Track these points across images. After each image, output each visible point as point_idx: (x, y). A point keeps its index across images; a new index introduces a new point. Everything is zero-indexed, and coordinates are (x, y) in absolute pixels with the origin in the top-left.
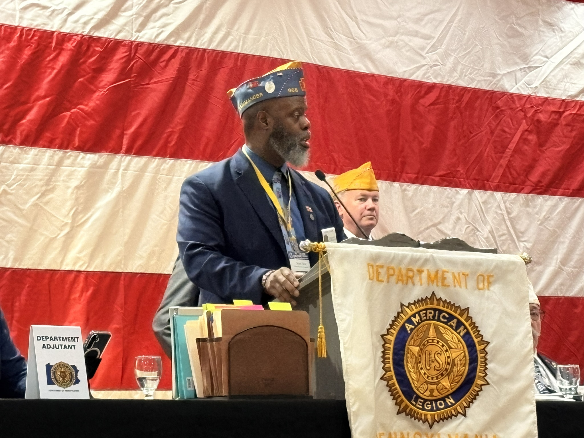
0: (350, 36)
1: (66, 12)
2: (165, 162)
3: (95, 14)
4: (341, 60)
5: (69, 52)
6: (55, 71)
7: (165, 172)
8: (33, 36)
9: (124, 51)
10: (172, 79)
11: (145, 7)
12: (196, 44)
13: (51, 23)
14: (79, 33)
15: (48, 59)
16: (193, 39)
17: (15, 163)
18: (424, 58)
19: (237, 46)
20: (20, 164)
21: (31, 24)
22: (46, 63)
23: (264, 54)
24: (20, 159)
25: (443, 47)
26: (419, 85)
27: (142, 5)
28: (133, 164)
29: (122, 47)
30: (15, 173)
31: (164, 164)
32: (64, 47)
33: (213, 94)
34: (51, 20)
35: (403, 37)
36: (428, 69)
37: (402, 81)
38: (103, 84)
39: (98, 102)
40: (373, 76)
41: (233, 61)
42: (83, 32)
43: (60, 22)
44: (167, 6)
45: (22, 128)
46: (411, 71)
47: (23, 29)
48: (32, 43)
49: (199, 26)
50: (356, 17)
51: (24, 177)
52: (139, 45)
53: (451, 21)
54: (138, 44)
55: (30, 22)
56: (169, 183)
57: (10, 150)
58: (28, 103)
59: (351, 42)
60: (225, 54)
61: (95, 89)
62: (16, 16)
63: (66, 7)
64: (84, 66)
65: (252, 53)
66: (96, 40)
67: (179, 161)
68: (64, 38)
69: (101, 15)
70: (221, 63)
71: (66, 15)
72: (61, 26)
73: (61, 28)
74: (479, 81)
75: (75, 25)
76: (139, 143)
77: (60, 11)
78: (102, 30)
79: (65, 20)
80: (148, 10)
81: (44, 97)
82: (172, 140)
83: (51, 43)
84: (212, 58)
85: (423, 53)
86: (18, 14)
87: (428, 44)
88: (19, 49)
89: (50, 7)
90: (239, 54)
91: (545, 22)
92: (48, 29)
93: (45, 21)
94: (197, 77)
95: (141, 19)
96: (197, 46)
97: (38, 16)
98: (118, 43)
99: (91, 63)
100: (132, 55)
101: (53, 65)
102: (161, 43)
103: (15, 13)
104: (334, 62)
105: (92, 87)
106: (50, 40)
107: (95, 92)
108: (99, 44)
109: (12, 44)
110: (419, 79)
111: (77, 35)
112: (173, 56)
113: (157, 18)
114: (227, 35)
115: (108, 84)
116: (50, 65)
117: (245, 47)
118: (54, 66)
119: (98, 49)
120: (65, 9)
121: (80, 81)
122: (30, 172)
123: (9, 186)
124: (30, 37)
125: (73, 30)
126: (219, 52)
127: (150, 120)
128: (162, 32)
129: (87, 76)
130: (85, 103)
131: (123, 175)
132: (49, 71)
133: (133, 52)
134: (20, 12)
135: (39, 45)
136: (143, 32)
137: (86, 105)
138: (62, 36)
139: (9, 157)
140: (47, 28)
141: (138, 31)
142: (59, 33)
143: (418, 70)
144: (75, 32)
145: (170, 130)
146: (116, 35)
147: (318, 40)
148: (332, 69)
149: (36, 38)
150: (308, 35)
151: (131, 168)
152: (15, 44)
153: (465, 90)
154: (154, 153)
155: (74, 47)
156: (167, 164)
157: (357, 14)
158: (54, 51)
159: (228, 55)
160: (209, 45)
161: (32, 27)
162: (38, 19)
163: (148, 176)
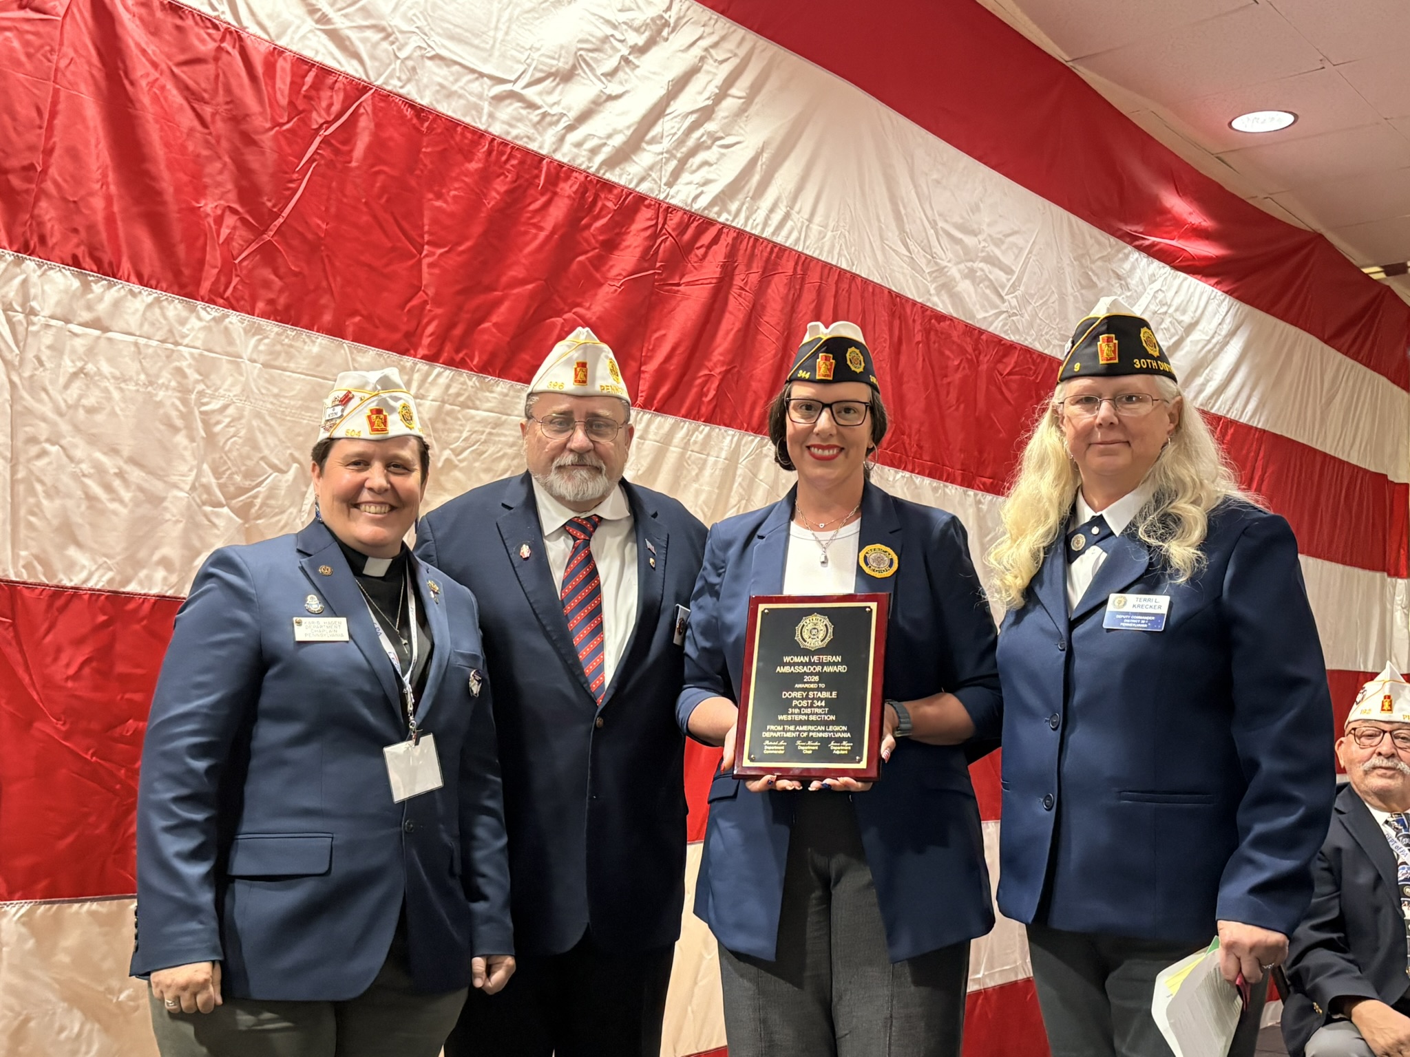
0: (928, 250)
1: (564, 123)
2: (696, 429)
3: (609, 136)
4: (917, 288)
5: (567, 201)
6: (542, 235)
7: (696, 448)
8: (510, 157)
9: (649, 216)
10: (714, 281)
11: (681, 142)
12: (746, 226)
13: (540, 139)
14: (583, 167)
15: (533, 207)
16: (743, 215)
17: (469, 408)
18: (1003, 301)
19: (798, 240)
20: (477, 409)
21: (508, 133)
22: (529, 215)
23: (829, 261)
24: (479, 399)
25: (1022, 288)
26: (998, 341)
27: (676, 137)
28: (653, 427)
29: (644, 209)
30: (467, 429)
31: (697, 433)
32: (558, 190)
33: (765, 318)
34: (539, 133)
35: (982, 265)
36: (1006, 319)
37: (981, 332)
38: (614, 272)
39: (607, 305)
40: (951, 319)
41: (791, 264)
42: (589, 168)
43: (554, 139)
44: (709, 148)
45: (486, 337)
46: (990, 319)
47: (493, 140)
48: (509, 171)
49: (751, 194)
50: (936, 224)
51: (483, 437)
52: (670, 209)
53: (1030, 252)
54: (669, 207)
55: (506, 127)
56: (701, 469)
57: (462, 379)
58: (496, 290)
59: (929, 262)
60: (783, 250)
61: (602, 281)
62: (482, 109)
63: (565, 112)
64: (586, 234)
65: (815, 255)
66: (608, 186)
67: (717, 430)
68: (561, 172)
69: (618, 141)
70: (776, 264)
71: (565, 128)
72: (554, 147)
73: (555, 151)
74: (1054, 346)
75: (575, 150)
76: (664, 390)
77: (555, 118)
78: (617, 171)
79: (562, 139)
80: (684, 150)
81: (524, 282)
82: (708, 391)
83: (538, 176)
84: (765, 254)
85: (1003, 294)
86: (486, 108)
87: (1008, 280)
88: (486, 177)
89: (539, 108)
90: (800, 254)
91: (1114, 272)
92: (535, 149)
93: (531, 131)
94: (746, 284)
95: (674, 163)
96: (748, 229)
97: (520, 119)
98: (641, 199)
99: (597, 229)
100: (659, 227)
101: (540, 221)
102: (699, 213)
103: (481, 103)
104: (909, 289)
105: (598, 276)
106: (536, 172)
107: (601, 285)
108: (611, 197)
109: (473, 166)
110: (997, 333)
111: (580, 171)
112: (715, 240)
113: (694, 167)
114: (787, 216)
115: (624, 274)
116: (534, 221)
117: (807, 244)
118: (542, 224)
119: (610, 204)
120: (563, 115)
121: (580, 262)
122: (493, 428)
123: (457, 453)
124: (504, 158)
125: (574, 159)
126: (775, 245)
127: (680, 350)
128: (702, 193)
129: (590, 254)
130: (587, 305)
131: (638, 448)
132: (534, 231)
133: (661, 220)
134: (490, 103)
135: (518, 177)
136: (675, 188)
137: (589, 309)
138: (555, 168)
139: (458, 395)
140: (533, 146)
141: (670, 184)
142: (552, 161)
143: (997, 318)
144: (576, 163)
145: (706, 372)
146: (638, 185)
147: (894, 250)
148: (908, 299)
149: (514, 162)
150: (882, 238)
151: (651, 436)
152: (480, 165)
153: (1042, 356)
154: (683, 411)
155: (575, 193)
156: (701, 433)
157: (937, 218)
158: (542, 194)
159: (787, 252)
160: (763, 230)
161: (509, 138)
162: (519, 124)
163: (674, 452)
